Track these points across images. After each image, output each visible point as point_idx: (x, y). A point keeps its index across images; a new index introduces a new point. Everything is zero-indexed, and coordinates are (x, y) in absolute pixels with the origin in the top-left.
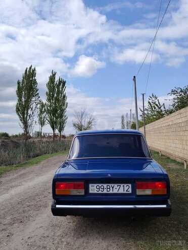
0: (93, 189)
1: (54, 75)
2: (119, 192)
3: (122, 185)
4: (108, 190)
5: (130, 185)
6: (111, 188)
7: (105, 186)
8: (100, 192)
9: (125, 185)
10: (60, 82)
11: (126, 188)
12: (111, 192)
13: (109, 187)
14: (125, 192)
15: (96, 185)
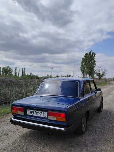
0: (29, 112)
1: (91, 52)
2: (41, 116)
3: (42, 112)
4: (36, 114)
5: (47, 113)
6: (37, 113)
7: (34, 111)
8: (32, 115)
9: (44, 113)
10: (93, 54)
11: (44, 114)
12: (37, 115)
13: (36, 112)
14: (44, 117)
15: (30, 110)
